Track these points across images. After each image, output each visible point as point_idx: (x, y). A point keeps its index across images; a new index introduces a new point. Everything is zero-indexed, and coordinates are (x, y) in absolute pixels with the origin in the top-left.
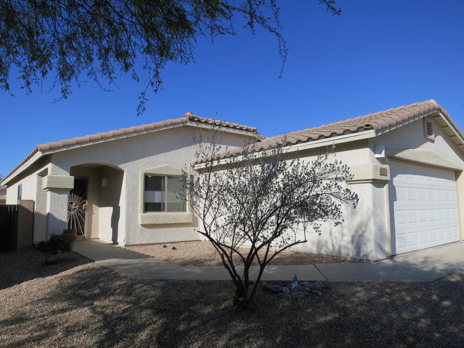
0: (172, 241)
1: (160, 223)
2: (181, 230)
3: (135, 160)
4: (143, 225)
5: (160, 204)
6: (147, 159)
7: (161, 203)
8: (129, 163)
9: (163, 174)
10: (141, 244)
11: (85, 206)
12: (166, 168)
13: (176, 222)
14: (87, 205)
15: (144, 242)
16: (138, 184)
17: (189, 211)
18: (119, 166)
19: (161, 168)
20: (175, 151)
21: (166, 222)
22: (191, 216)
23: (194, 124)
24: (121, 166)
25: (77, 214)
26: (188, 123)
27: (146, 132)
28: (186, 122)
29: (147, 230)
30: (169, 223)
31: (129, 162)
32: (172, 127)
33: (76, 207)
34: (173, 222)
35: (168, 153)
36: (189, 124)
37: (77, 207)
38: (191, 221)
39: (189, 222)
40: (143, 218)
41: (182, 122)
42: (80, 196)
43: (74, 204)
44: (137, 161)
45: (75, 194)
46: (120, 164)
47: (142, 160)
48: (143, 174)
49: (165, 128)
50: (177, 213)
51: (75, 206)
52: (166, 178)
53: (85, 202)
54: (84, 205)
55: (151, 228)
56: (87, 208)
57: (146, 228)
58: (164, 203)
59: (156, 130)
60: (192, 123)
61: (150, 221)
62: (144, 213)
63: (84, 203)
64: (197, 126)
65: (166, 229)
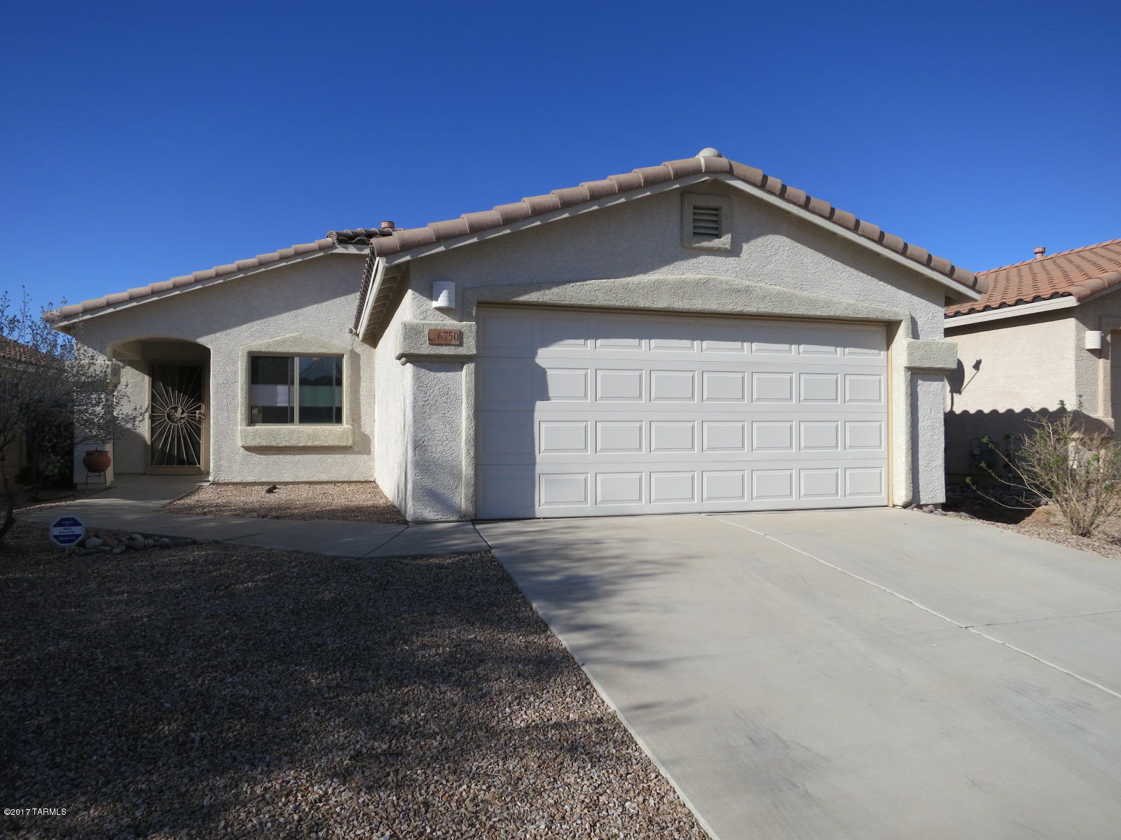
0: (311, 480)
1: (280, 445)
2: (330, 460)
3: (230, 328)
4: (248, 449)
5: (284, 409)
6: (256, 325)
7: (286, 408)
8: (218, 335)
9: (288, 353)
10: (245, 481)
11: (200, 413)
12: (295, 341)
13: (317, 443)
14: (203, 412)
15: (250, 479)
16: (236, 372)
17: (347, 424)
18: (197, 340)
19: (284, 342)
20: (316, 306)
21: (293, 443)
22: (350, 434)
23: (352, 250)
24: (202, 341)
25: (186, 428)
26: (336, 248)
27: (242, 275)
28: (332, 246)
29: (256, 458)
30: (301, 444)
31: (218, 332)
32: (300, 260)
33: (182, 416)
34: (309, 444)
35: (300, 311)
36: (340, 250)
37: (185, 415)
38: (350, 443)
39: (345, 444)
40: (245, 436)
41: (321, 249)
42: (191, 396)
43: (180, 410)
44: (234, 329)
45: (181, 392)
46: (198, 337)
47: (244, 327)
48: (245, 354)
49: (284, 264)
50: (319, 427)
51: (182, 413)
52: (297, 360)
53: (200, 405)
54: (198, 412)
55: (264, 454)
56: (203, 417)
57: (254, 454)
58: (292, 409)
59: (263, 270)
60: (346, 248)
61: (259, 440)
62: (249, 425)
63: (199, 408)
64: (358, 252)
65: (298, 457)
